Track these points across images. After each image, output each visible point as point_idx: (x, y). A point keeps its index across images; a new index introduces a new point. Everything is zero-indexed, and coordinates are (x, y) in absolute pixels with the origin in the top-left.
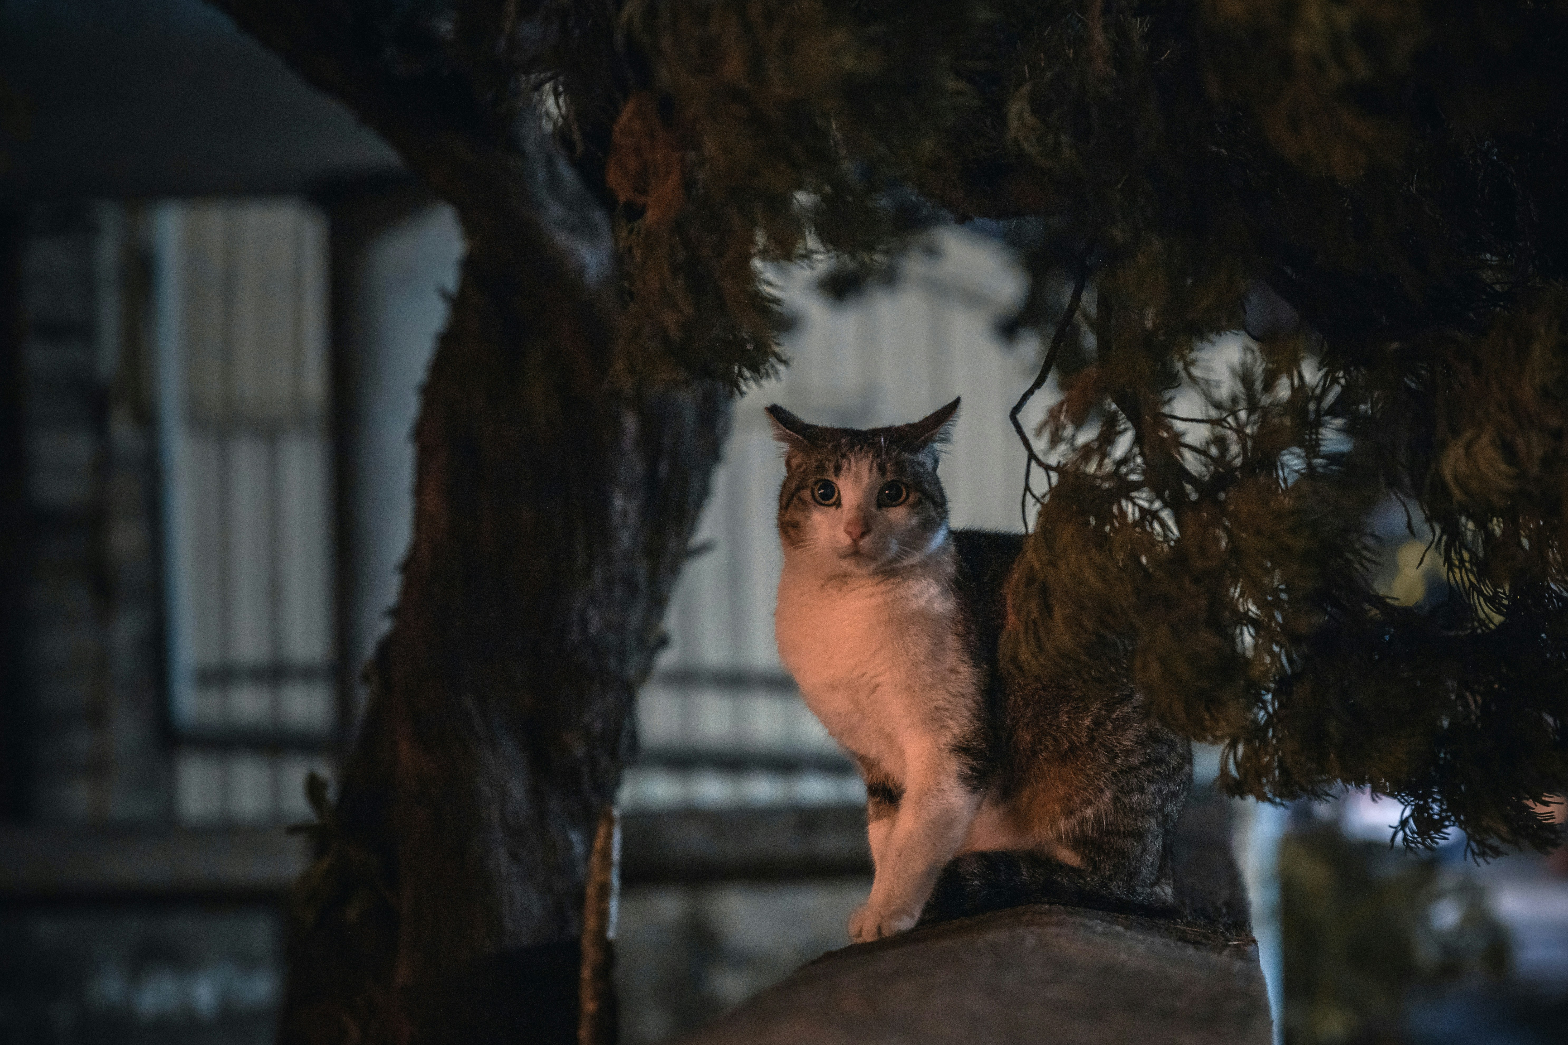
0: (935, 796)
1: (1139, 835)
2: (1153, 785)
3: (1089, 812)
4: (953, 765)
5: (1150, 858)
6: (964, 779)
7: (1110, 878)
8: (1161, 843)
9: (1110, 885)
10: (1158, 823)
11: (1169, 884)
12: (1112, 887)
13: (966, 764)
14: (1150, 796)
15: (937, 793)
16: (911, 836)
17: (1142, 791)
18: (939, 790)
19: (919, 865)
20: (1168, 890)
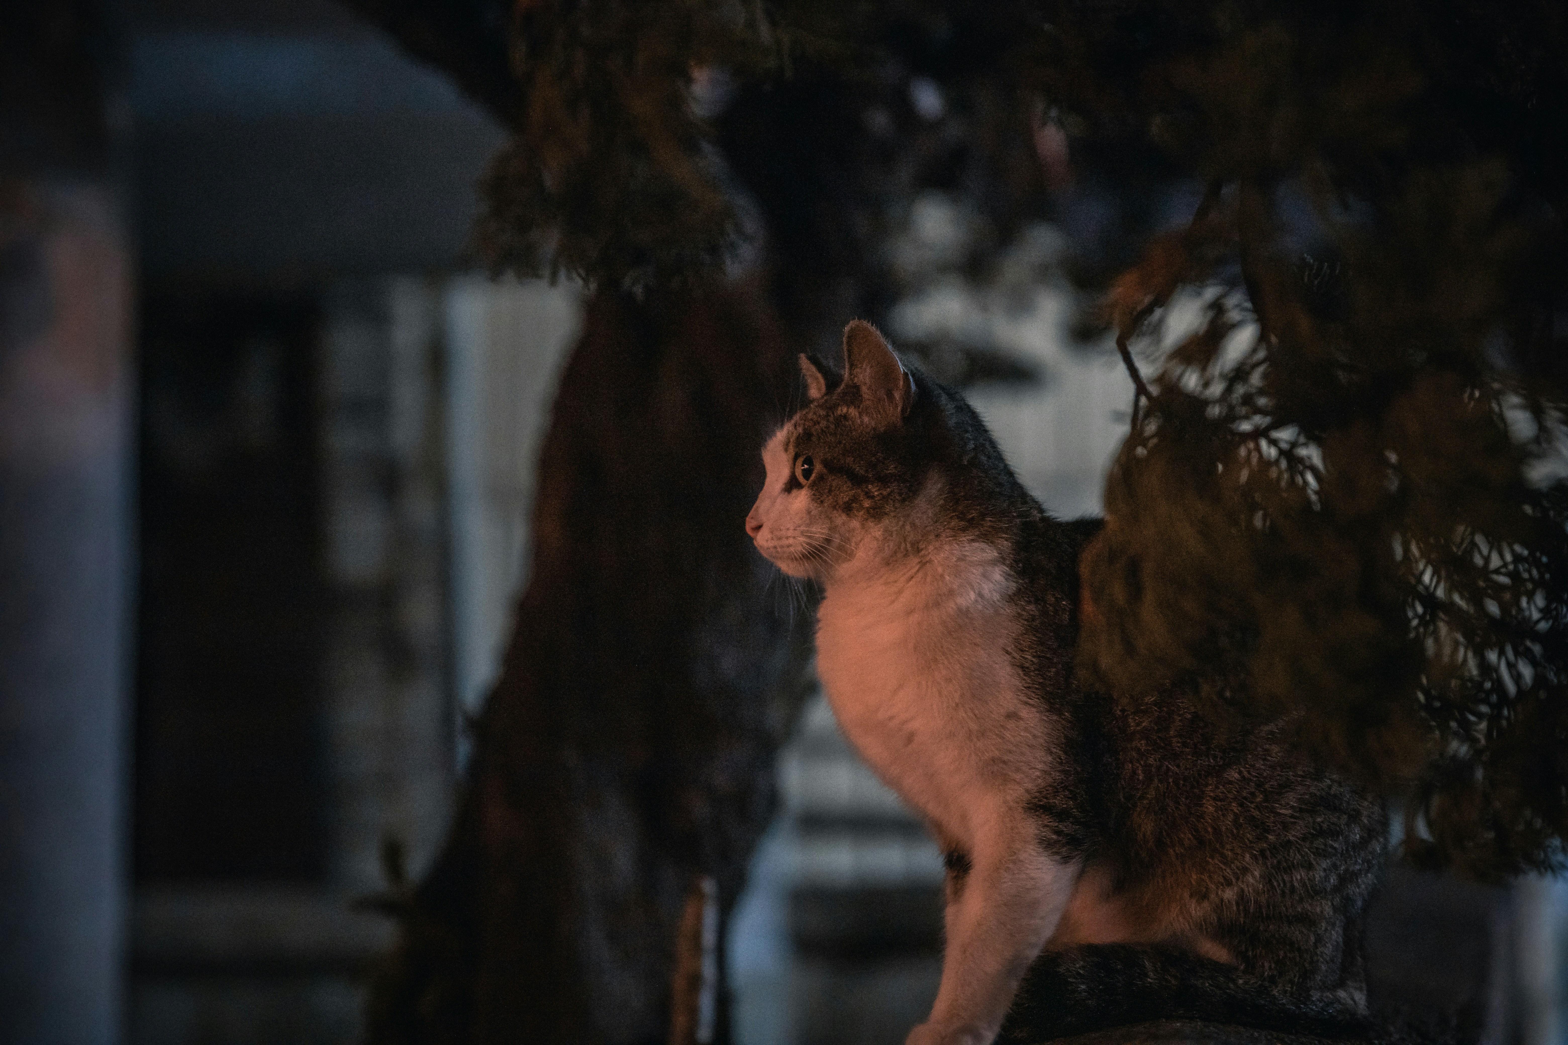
0: (1007, 869)
1: (1308, 921)
2: (1326, 860)
3: (1229, 894)
4: (1030, 827)
5: (1328, 950)
6: (1047, 845)
7: (1272, 980)
8: (1341, 932)
9: (1272, 990)
10: (1335, 909)
11: (1360, 989)
12: (1275, 992)
13: (1047, 826)
14: (1322, 874)
15: (1011, 866)
16: (979, 924)
17: (1310, 867)
18: (1014, 862)
19: (992, 964)
20: (1360, 998)
